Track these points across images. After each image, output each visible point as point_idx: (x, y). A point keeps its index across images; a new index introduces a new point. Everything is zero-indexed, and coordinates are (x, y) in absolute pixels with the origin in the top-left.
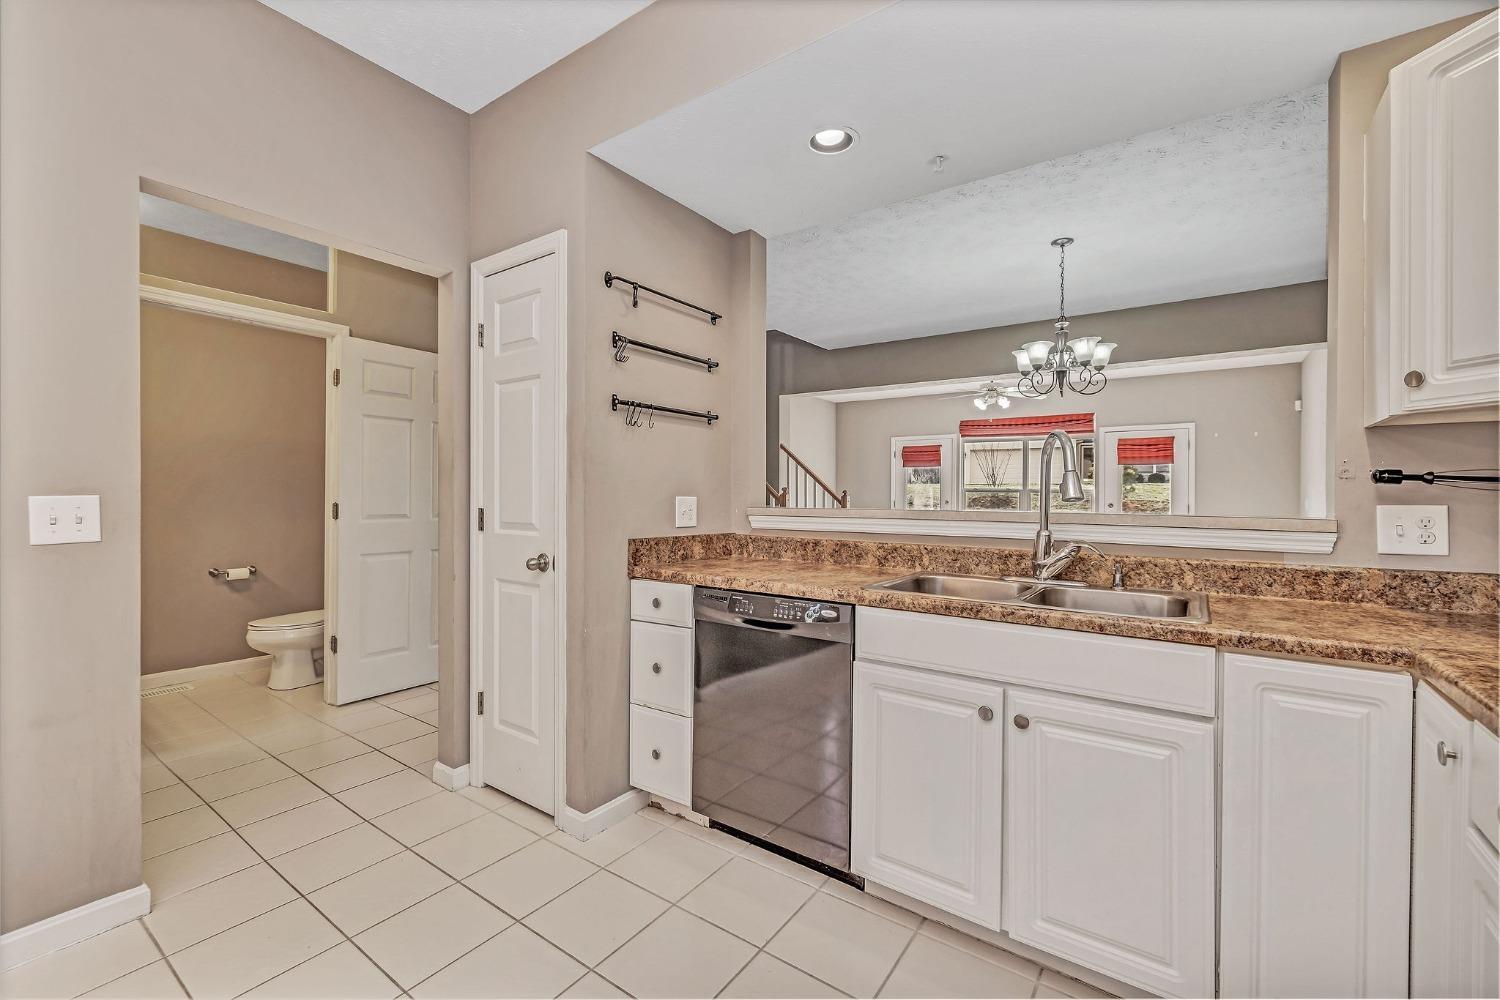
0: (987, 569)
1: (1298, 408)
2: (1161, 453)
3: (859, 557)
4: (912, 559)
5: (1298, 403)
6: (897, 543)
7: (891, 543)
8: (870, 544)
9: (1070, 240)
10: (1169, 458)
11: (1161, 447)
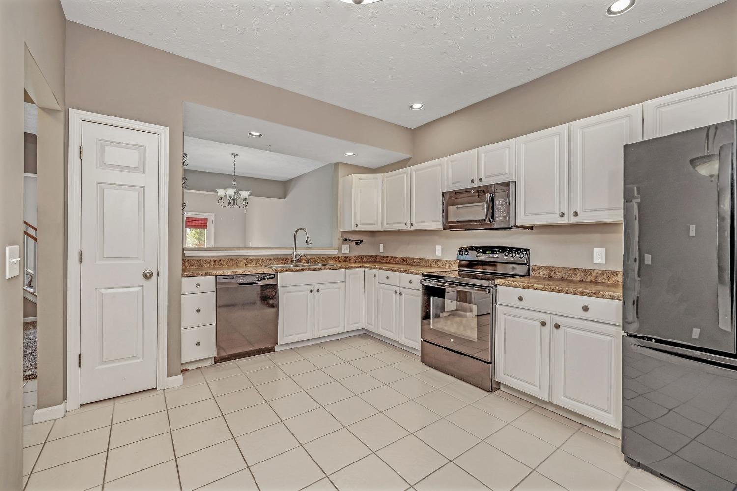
0: (278, 263)
1: (245, 212)
2: (203, 224)
3: (238, 263)
4: (257, 262)
6: (252, 258)
7: (249, 258)
8: (242, 259)
9: (238, 155)
10: (205, 226)
11: (203, 222)
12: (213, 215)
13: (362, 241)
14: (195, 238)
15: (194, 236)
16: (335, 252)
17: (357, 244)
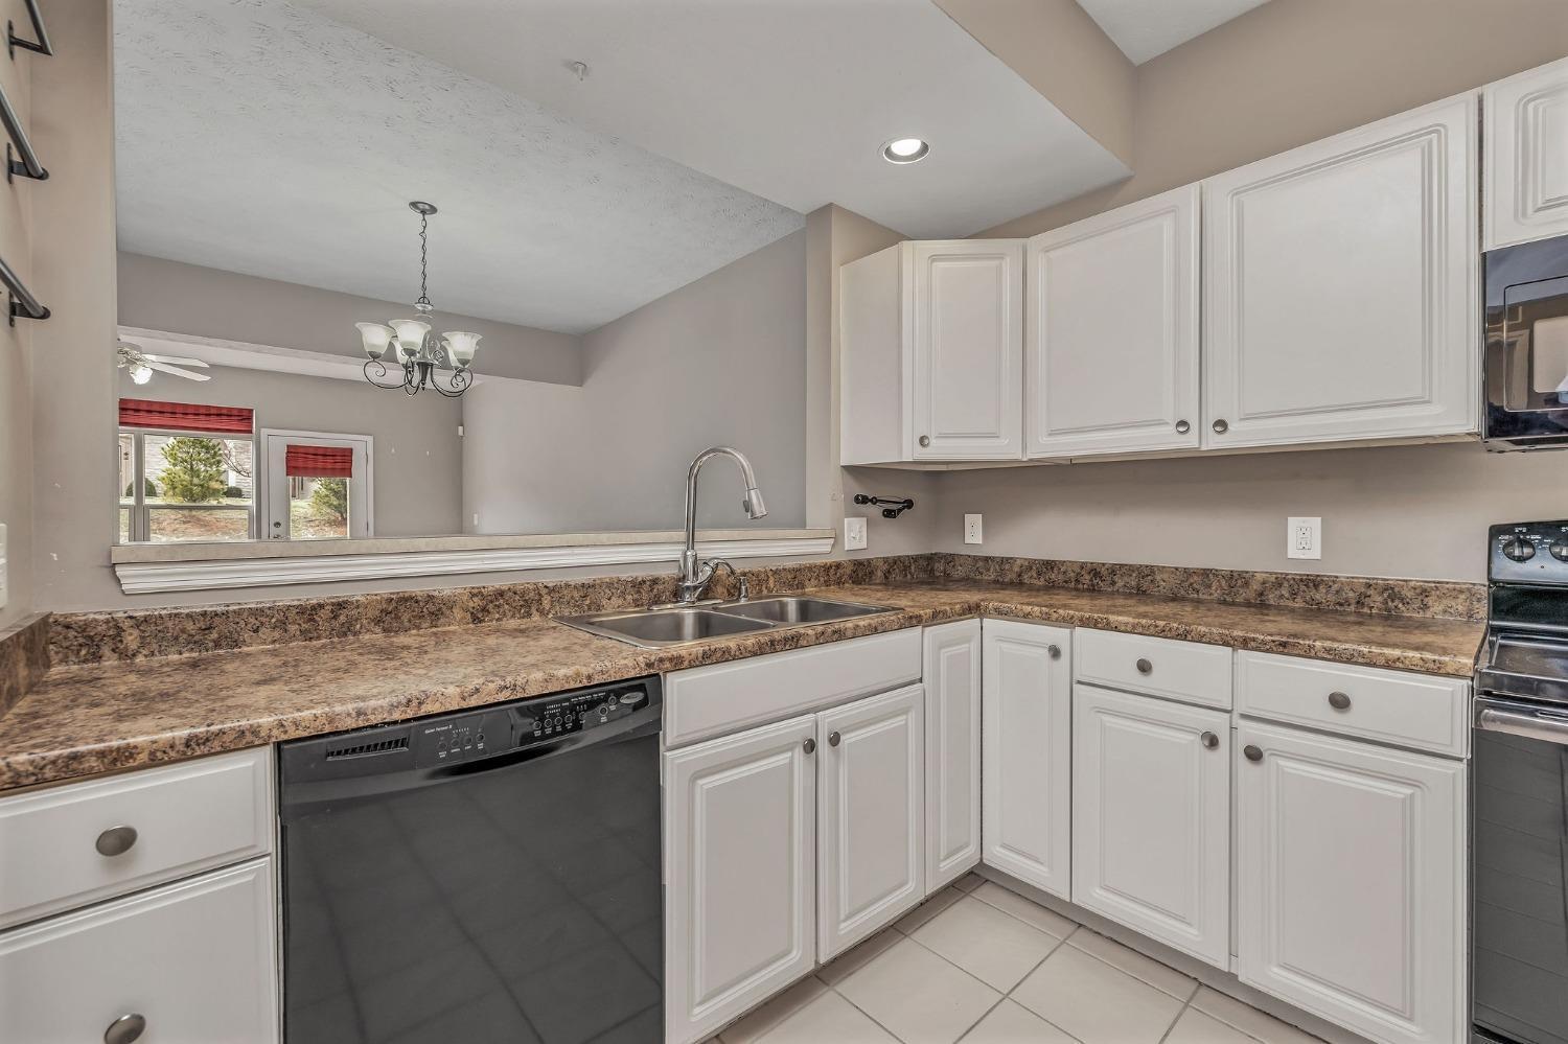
0: (620, 602)
1: (460, 433)
2: (338, 466)
5: (460, 428)
10: (347, 471)
11: (339, 459)
12: (370, 439)
13: (909, 504)
14: (330, 506)
15: (326, 499)
16: (824, 546)
17: (889, 514)
